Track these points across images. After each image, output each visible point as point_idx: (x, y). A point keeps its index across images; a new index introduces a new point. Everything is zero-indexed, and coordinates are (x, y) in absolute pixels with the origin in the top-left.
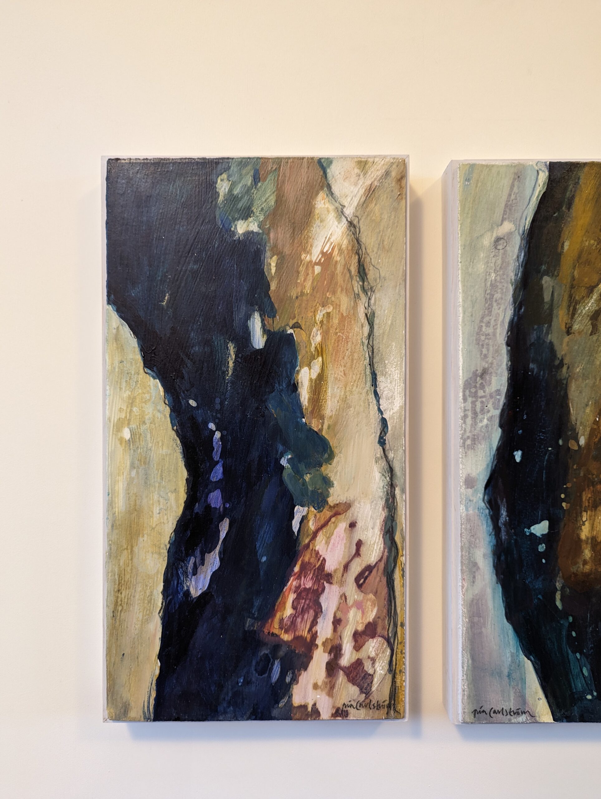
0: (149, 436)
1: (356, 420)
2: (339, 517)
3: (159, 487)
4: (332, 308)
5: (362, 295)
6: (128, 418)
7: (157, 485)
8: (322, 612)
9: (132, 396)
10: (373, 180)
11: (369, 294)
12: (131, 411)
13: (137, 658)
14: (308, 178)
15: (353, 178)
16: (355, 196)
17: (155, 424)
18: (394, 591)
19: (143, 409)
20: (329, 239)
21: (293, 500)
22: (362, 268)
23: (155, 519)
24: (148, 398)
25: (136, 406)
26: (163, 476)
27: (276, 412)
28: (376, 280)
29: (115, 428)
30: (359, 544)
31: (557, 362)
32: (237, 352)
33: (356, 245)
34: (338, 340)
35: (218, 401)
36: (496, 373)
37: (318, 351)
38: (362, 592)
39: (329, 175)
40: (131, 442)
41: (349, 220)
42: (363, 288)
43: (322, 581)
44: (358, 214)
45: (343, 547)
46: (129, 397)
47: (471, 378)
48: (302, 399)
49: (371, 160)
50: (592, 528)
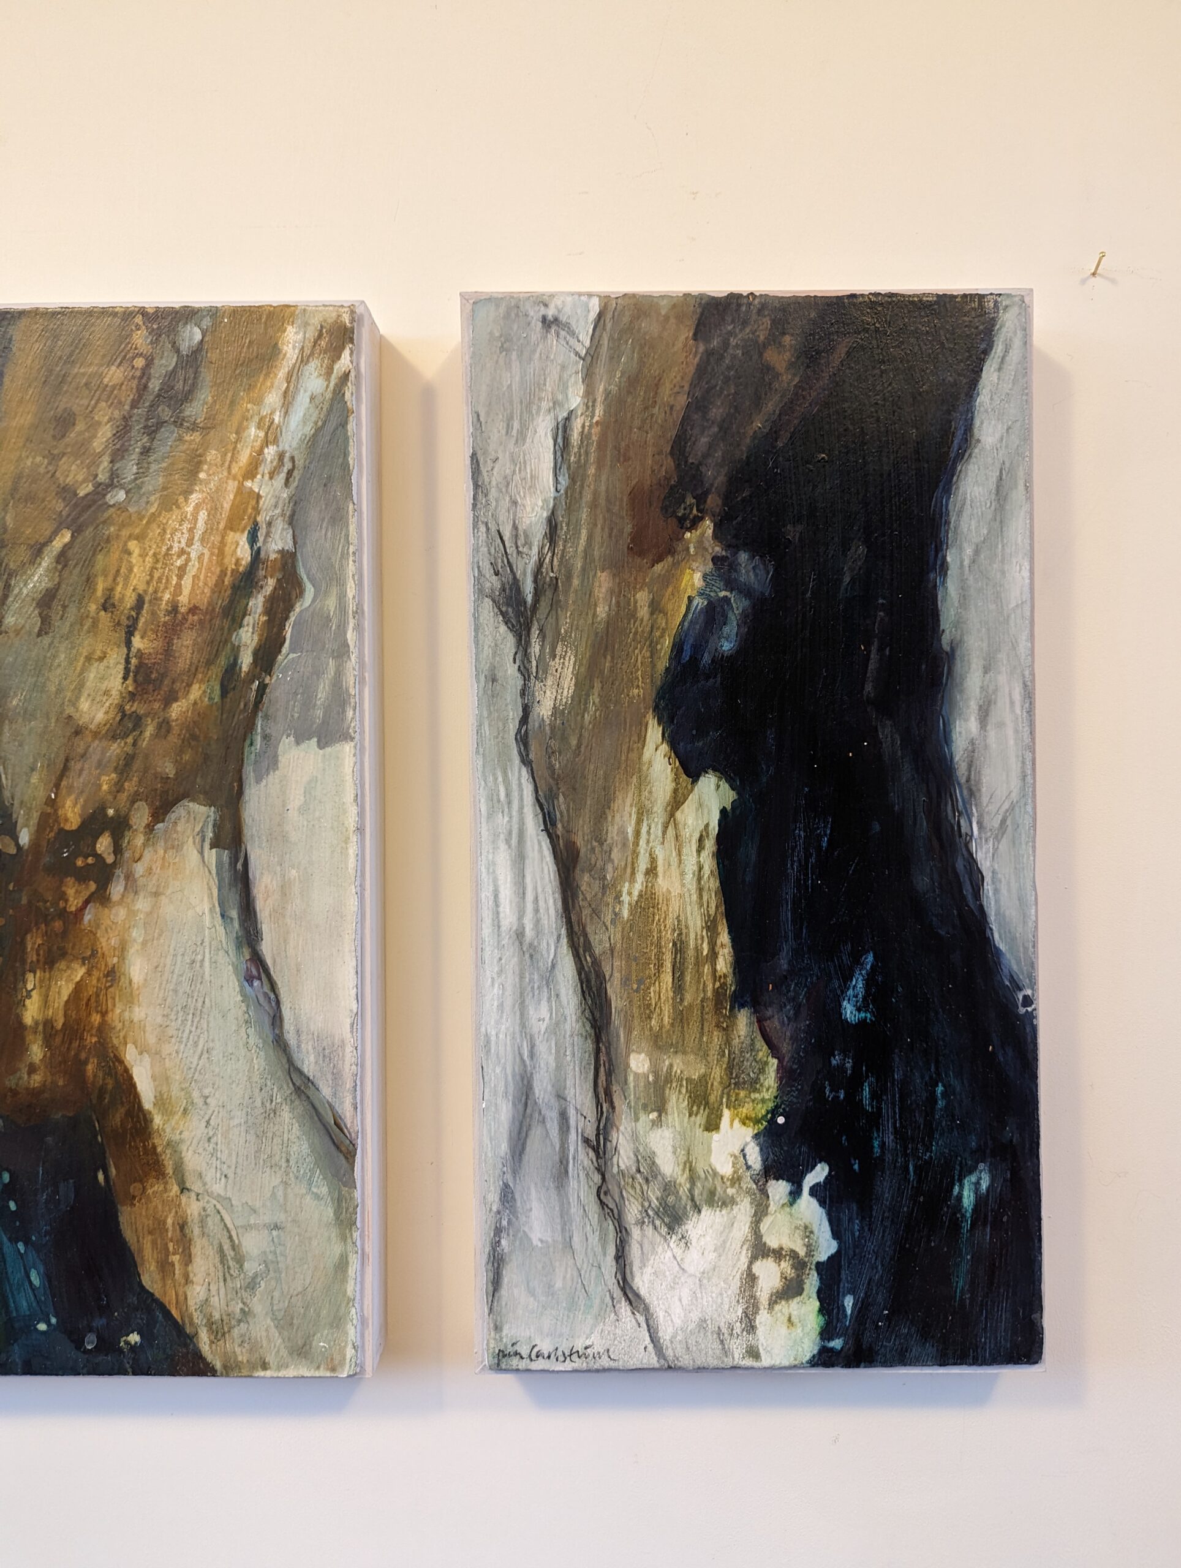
50: (46, 1002)
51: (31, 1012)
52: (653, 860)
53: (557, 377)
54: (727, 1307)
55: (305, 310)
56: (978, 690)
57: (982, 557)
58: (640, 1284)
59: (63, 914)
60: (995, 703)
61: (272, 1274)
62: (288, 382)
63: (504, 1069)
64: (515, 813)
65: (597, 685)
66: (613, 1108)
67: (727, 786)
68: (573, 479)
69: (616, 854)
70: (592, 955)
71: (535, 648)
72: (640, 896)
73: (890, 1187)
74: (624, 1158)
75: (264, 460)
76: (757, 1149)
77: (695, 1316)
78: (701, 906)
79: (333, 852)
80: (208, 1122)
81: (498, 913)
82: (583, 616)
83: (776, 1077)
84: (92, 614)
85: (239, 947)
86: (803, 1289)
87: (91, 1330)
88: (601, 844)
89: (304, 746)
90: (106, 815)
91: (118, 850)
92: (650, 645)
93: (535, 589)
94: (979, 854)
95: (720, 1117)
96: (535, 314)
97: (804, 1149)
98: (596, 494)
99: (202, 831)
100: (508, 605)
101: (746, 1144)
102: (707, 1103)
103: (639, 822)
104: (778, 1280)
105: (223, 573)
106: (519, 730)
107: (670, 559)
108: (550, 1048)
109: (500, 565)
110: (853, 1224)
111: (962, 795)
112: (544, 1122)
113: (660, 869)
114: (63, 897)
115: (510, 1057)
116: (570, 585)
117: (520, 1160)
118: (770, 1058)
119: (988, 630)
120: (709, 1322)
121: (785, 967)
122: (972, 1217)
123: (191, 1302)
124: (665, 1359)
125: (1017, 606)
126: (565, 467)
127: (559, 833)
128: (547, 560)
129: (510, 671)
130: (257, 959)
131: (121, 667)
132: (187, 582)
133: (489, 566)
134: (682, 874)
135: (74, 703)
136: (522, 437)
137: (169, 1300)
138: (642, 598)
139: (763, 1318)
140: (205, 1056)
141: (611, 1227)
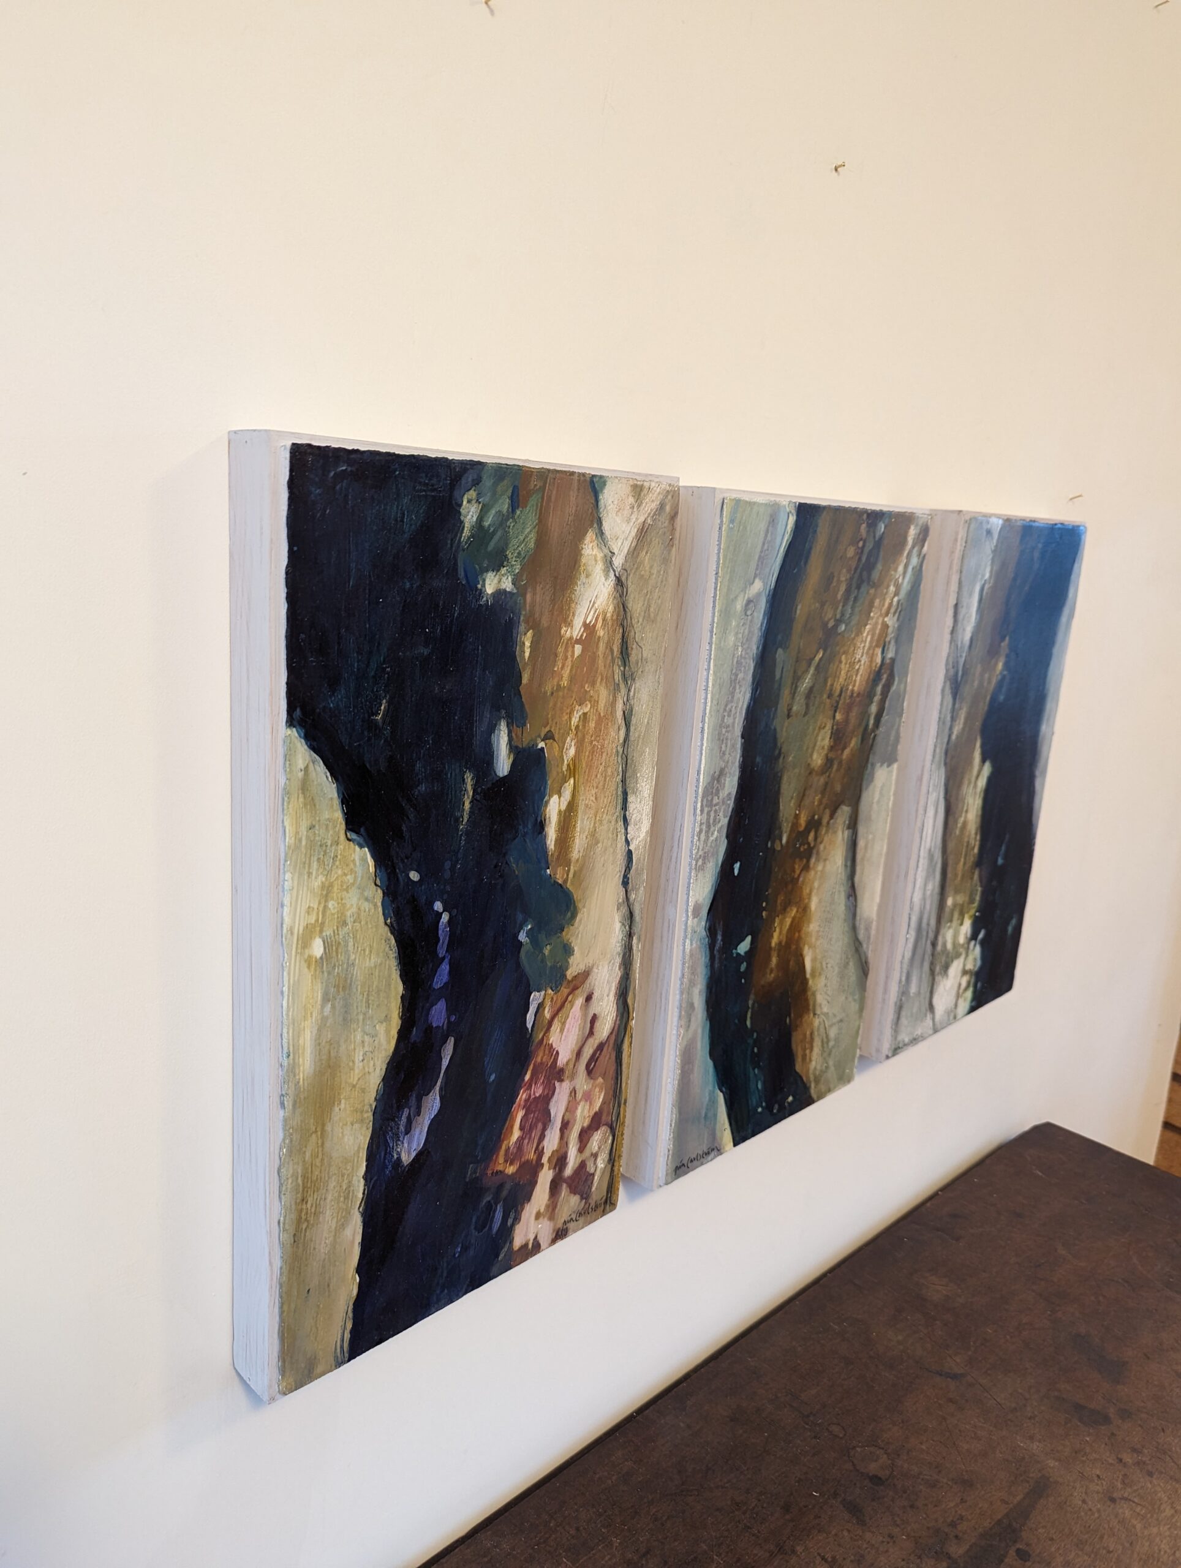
0: (351, 944)
1: (602, 859)
2: (577, 992)
3: (364, 1020)
4: (589, 706)
5: (622, 686)
6: (320, 921)
7: (361, 1017)
8: (550, 1120)
9: (327, 884)
10: (646, 515)
11: (629, 683)
12: (325, 907)
13: (329, 1285)
14: (577, 507)
15: (627, 511)
16: (626, 539)
17: (360, 923)
18: (621, 1065)
19: (343, 901)
20: (594, 603)
21: (529, 985)
22: (625, 646)
23: (357, 1071)
24: (351, 881)
25: (332, 899)
26: (370, 1002)
27: (517, 866)
28: (637, 664)
29: (300, 942)
30: (594, 1018)
31: (777, 752)
32: (475, 785)
33: (622, 613)
34: (592, 752)
35: (447, 865)
36: (730, 773)
37: (570, 769)
38: (592, 1079)
39: (602, 503)
40: (325, 961)
41: (617, 575)
42: (624, 674)
43: (553, 1082)
44: (627, 568)
45: (577, 1030)
46: (323, 887)
47: (709, 783)
48: (548, 842)
49: (646, 484)
50: (780, 932)
52: (968, 805)
53: (985, 562)
54: (952, 1000)
55: (917, 516)
58: (934, 1001)
59: (792, 880)
61: (837, 1045)
62: (907, 559)
65: (969, 722)
66: (940, 924)
67: (991, 765)
68: (980, 617)
70: (946, 855)
71: (957, 705)
72: (962, 823)
74: (939, 946)
76: (970, 929)
78: (976, 824)
82: (971, 687)
83: (979, 896)
85: (848, 880)
86: (970, 985)
88: (957, 801)
89: (882, 767)
91: (815, 839)
92: (984, 700)
93: (962, 674)
95: (964, 918)
96: (985, 527)
99: (844, 821)
100: (953, 683)
101: (968, 928)
102: (962, 914)
103: (967, 787)
104: (966, 983)
105: (871, 672)
106: (945, 748)
109: (954, 662)
112: (922, 938)
113: (969, 809)
116: (971, 670)
118: (979, 887)
120: (947, 1009)
123: (810, 1071)
126: (979, 610)
127: (947, 799)
128: (968, 658)
129: (948, 717)
130: (853, 885)
132: (858, 679)
134: (974, 810)
136: (971, 595)
137: (803, 1073)
138: (987, 676)
139: (960, 999)
141: (931, 979)
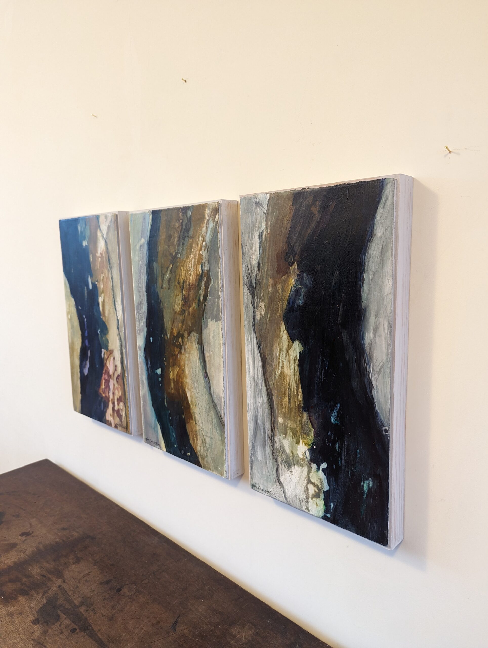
2: (111, 355)
3: (76, 336)
4: (104, 275)
6: (69, 311)
8: (110, 389)
10: (109, 223)
11: (111, 269)
14: (95, 224)
15: (105, 223)
16: (105, 230)
17: (74, 314)
18: (125, 386)
19: (72, 309)
21: (101, 346)
22: (109, 259)
24: (72, 304)
25: (70, 307)
27: (96, 313)
28: (112, 264)
29: (67, 314)
30: (116, 366)
32: (86, 290)
33: (107, 250)
34: (106, 287)
35: (84, 307)
36: (144, 304)
37: (102, 291)
38: (118, 384)
39: (99, 222)
40: (70, 320)
41: (105, 240)
43: (109, 378)
45: (113, 366)
46: (69, 304)
47: (137, 305)
48: (100, 309)
49: (108, 215)
50: (173, 375)
51: (171, 377)
52: (283, 364)
53: (259, 220)
54: (301, 494)
55: (209, 204)
56: (373, 323)
57: (376, 276)
58: (282, 480)
59: (175, 355)
60: (379, 328)
61: (211, 448)
62: (207, 225)
63: (252, 413)
64: (252, 345)
65: (270, 311)
66: (275, 431)
67: (301, 345)
68: (263, 251)
69: (274, 361)
70: (270, 388)
71: (256, 300)
72: (280, 373)
73: (344, 476)
74: (277, 445)
75: (203, 246)
76: (309, 453)
77: (294, 493)
78: (295, 379)
79: (218, 349)
80: (199, 409)
81: (250, 371)
82: (266, 291)
83: (313, 434)
84: (176, 285)
85: (203, 369)
86: (320, 497)
87: (182, 449)
88: (271, 357)
89: (212, 321)
90: (180, 333)
91: (183, 342)
92: (282, 301)
93: (256, 283)
94: (372, 379)
95: (300, 441)
96: (254, 201)
97: (320, 457)
98: (268, 255)
99: (196, 340)
100: (250, 287)
101: (306, 451)
102: (296, 436)
103: (280, 352)
104: (314, 492)
105: (197, 275)
106: (253, 322)
107: (286, 275)
108: (261, 410)
109: (248, 276)
110: (333, 483)
111: (367, 358)
112: (260, 430)
113: (285, 367)
114: (175, 351)
115: (253, 410)
116: (263, 282)
117: (256, 438)
118: (312, 428)
119: (377, 303)
120: (297, 496)
121: (316, 402)
122: (367, 493)
123: (198, 450)
124: (287, 502)
125: (387, 294)
126: (261, 247)
127: (262, 352)
128: (258, 275)
129: (251, 305)
130: (206, 373)
131: (181, 298)
132: (191, 277)
133: (245, 276)
134: (290, 369)
135: (174, 306)
136: (252, 239)
137: (194, 448)
138: (280, 286)
139: (310, 500)
140: (198, 394)
141: (275, 462)
